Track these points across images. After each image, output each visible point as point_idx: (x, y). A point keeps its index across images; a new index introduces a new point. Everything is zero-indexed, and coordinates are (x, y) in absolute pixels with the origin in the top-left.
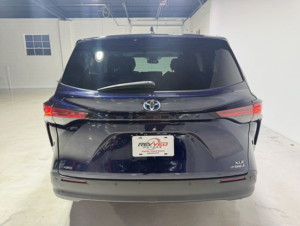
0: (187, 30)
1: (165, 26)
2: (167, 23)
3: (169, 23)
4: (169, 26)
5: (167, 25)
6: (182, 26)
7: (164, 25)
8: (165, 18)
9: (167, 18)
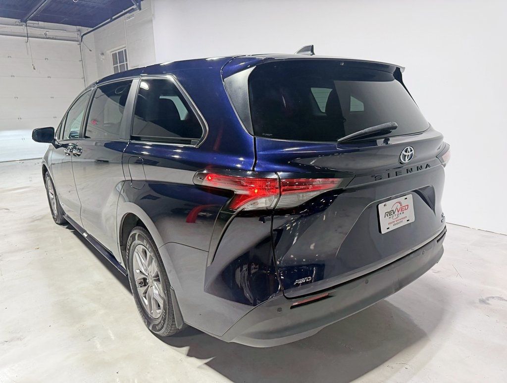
0: (91, 51)
1: (44, 38)
2: (47, 33)
3: (51, 33)
4: (53, 39)
5: (47, 36)
6: (79, 43)
7: (42, 36)
8: (41, 23)
9: (46, 24)
